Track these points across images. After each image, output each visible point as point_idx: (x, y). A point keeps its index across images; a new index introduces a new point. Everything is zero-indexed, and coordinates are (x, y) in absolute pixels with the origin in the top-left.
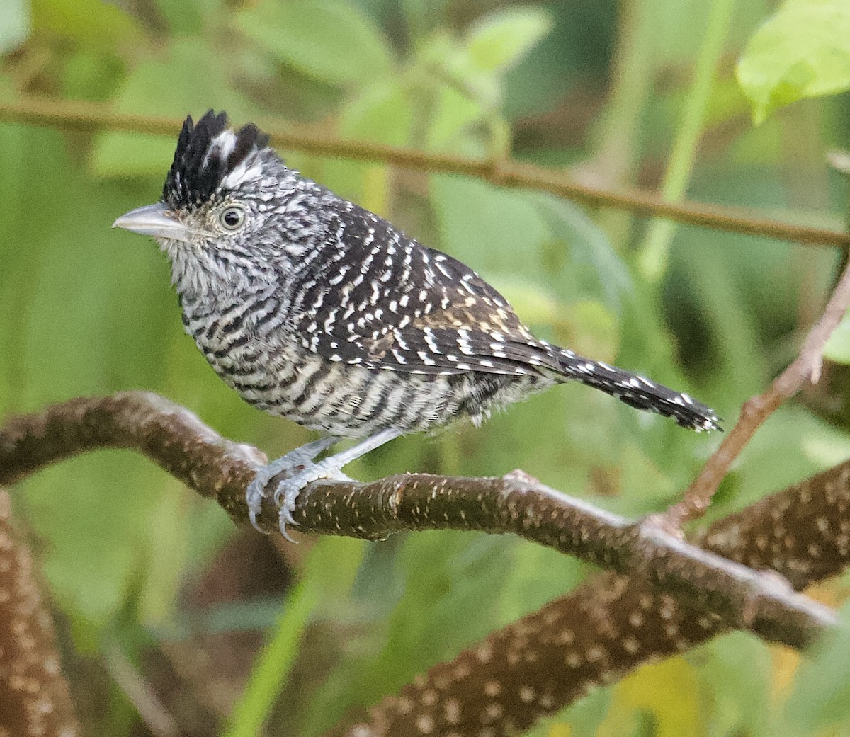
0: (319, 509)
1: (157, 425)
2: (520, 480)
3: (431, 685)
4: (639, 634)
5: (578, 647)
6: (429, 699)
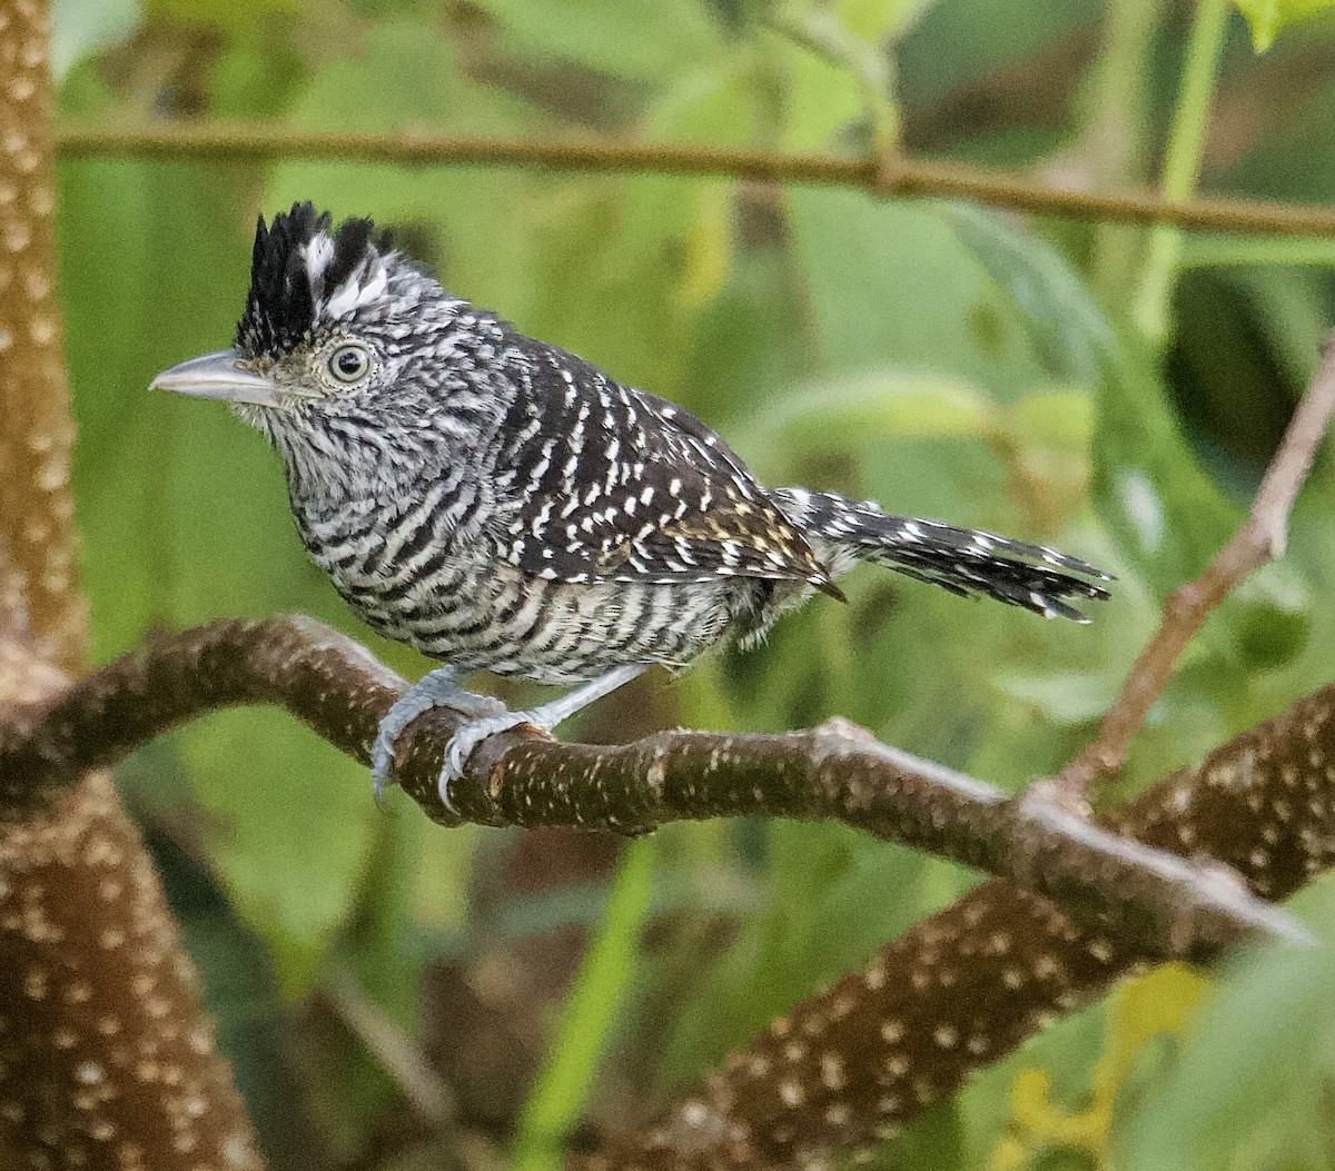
0: (549, 793)
1: (306, 667)
2: (841, 735)
3: (796, 1031)
4: (1110, 935)
5: (1016, 957)
6: (794, 1053)
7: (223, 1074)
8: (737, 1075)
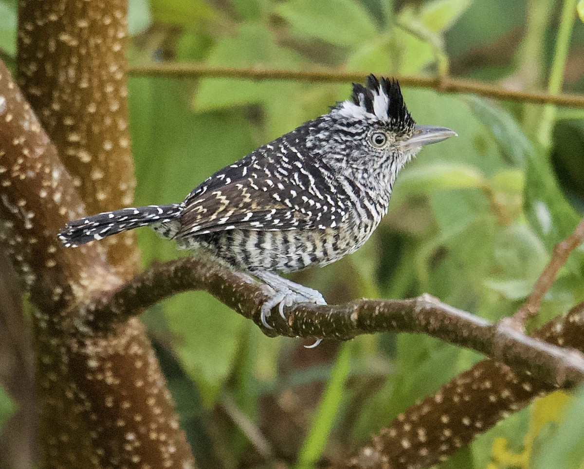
0: (312, 324)
1: (216, 275)
2: (427, 300)
3: (408, 420)
4: (531, 380)
5: (495, 390)
6: (407, 428)
7: (182, 437)
8: (384, 437)
